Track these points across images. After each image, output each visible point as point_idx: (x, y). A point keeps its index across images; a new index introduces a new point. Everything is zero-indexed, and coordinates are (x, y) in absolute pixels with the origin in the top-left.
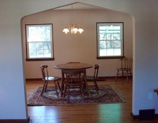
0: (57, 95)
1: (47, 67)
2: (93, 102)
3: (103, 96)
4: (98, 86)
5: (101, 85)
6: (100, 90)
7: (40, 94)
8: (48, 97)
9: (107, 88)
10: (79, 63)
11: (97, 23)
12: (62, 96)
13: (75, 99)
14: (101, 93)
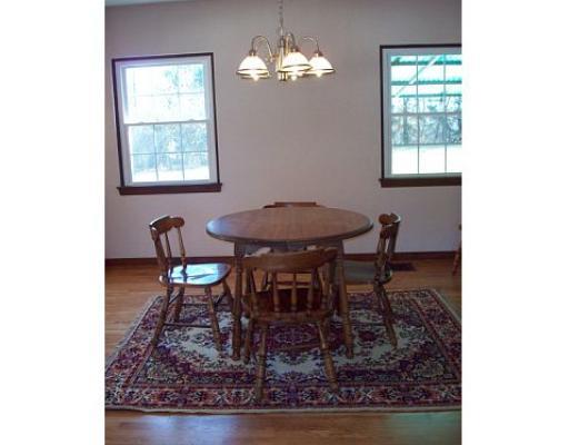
0: (220, 349)
1: (179, 223)
2: (378, 399)
3: (417, 358)
4: (389, 297)
5: (401, 294)
6: (400, 317)
7: (150, 339)
8: (181, 358)
9: (425, 308)
10: (314, 204)
11: (382, 47)
12: (237, 356)
13: (293, 375)
14: (406, 341)
